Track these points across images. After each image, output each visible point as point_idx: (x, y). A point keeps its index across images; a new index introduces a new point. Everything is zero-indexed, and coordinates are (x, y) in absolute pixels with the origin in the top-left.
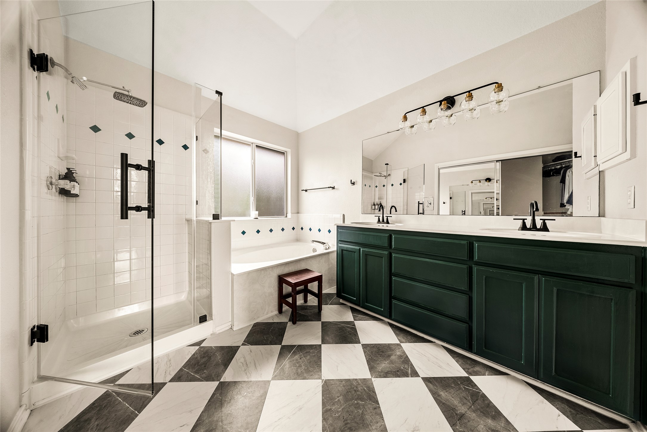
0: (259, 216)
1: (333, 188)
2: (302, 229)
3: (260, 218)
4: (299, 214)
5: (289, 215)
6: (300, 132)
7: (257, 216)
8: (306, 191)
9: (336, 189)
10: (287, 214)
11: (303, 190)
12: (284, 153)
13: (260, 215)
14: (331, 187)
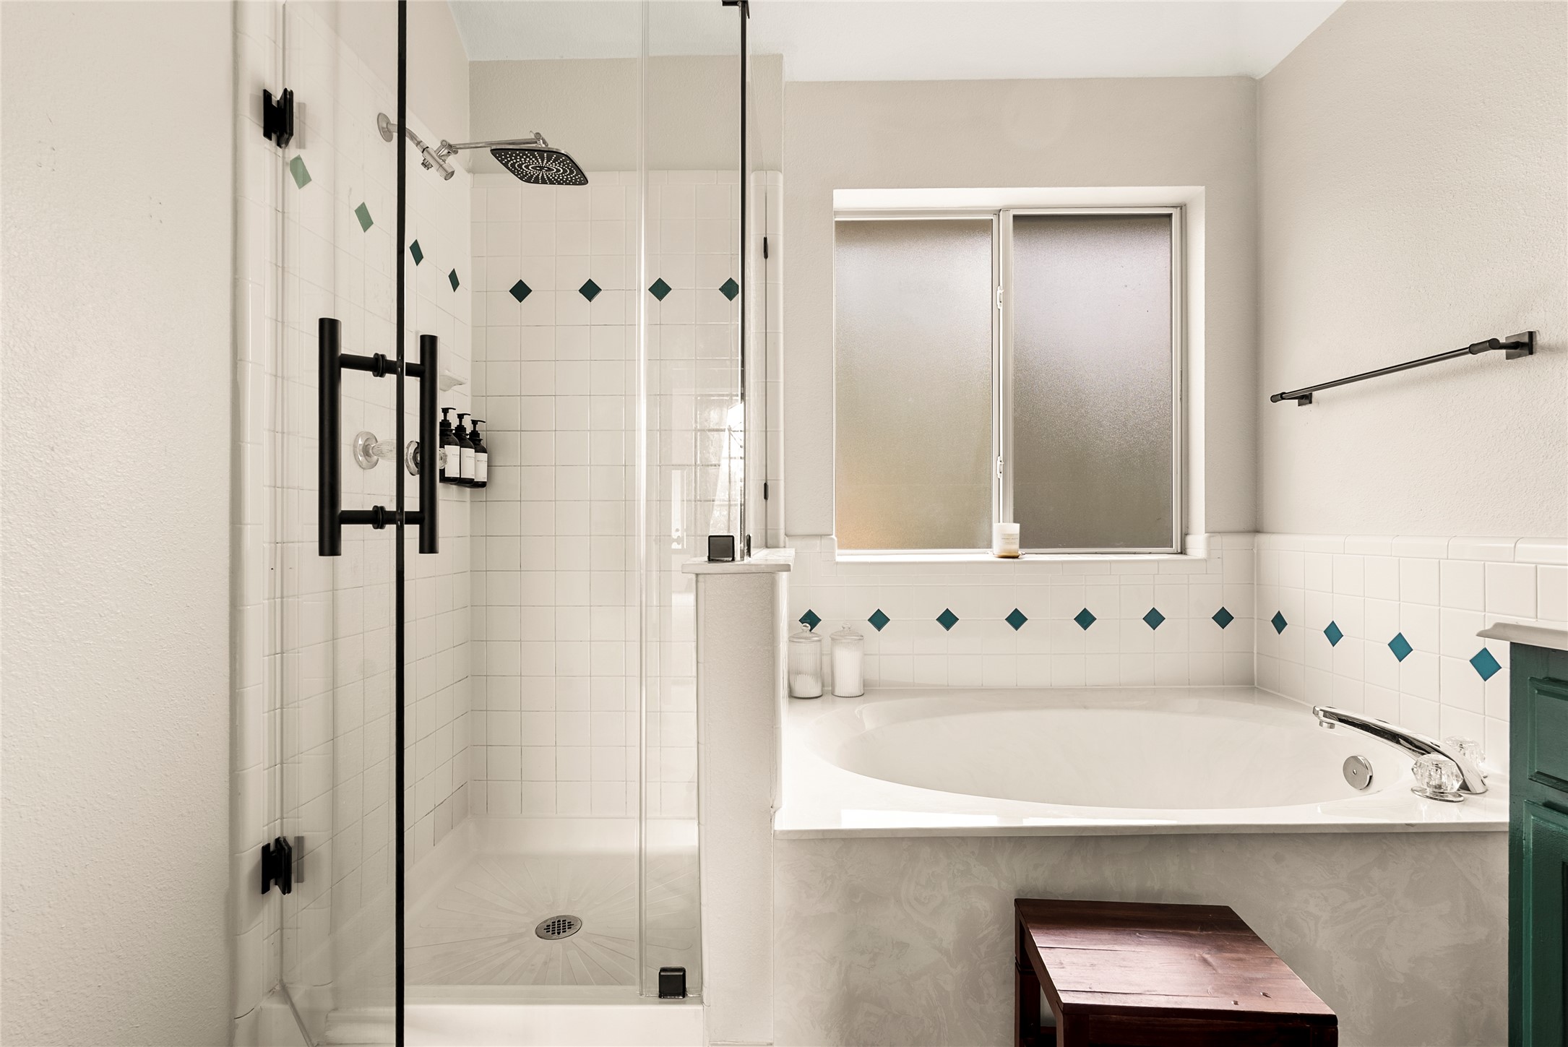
0: (1021, 546)
1: (1523, 346)
2: (1279, 623)
3: (1030, 556)
4: (1262, 538)
5: (1198, 544)
6: (1261, 70)
7: (1014, 547)
8: (1304, 397)
9: (1551, 349)
10: (1184, 535)
11: (1282, 396)
12: (1170, 216)
13: (1028, 540)
14: (1493, 344)
